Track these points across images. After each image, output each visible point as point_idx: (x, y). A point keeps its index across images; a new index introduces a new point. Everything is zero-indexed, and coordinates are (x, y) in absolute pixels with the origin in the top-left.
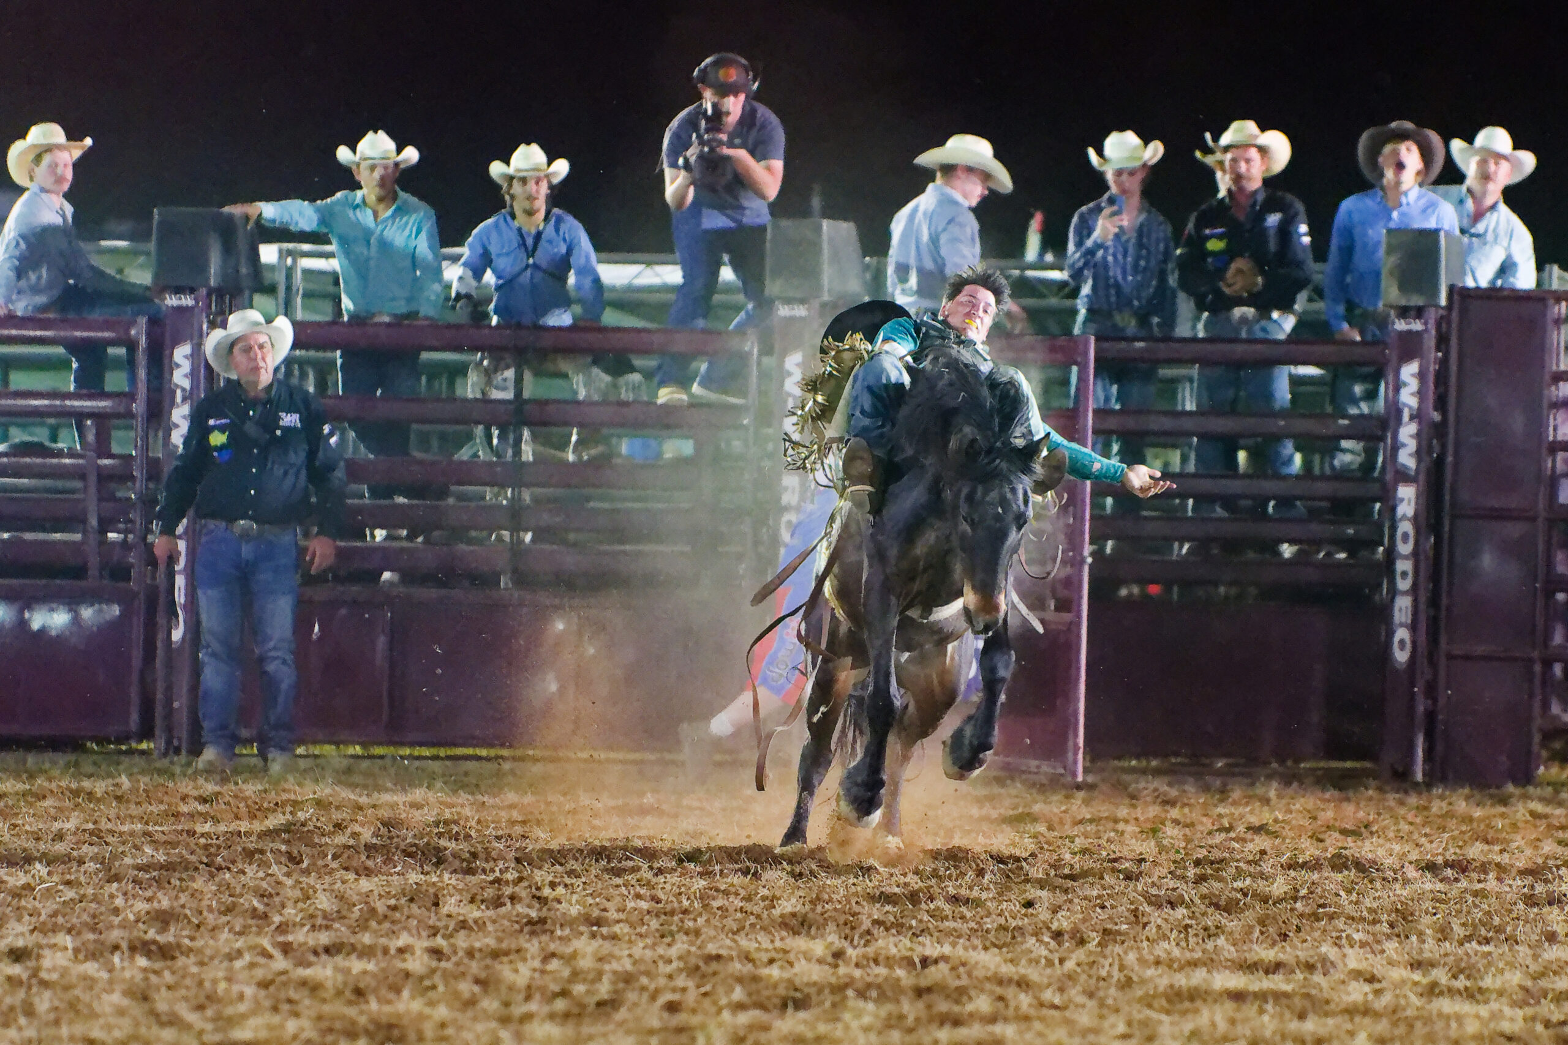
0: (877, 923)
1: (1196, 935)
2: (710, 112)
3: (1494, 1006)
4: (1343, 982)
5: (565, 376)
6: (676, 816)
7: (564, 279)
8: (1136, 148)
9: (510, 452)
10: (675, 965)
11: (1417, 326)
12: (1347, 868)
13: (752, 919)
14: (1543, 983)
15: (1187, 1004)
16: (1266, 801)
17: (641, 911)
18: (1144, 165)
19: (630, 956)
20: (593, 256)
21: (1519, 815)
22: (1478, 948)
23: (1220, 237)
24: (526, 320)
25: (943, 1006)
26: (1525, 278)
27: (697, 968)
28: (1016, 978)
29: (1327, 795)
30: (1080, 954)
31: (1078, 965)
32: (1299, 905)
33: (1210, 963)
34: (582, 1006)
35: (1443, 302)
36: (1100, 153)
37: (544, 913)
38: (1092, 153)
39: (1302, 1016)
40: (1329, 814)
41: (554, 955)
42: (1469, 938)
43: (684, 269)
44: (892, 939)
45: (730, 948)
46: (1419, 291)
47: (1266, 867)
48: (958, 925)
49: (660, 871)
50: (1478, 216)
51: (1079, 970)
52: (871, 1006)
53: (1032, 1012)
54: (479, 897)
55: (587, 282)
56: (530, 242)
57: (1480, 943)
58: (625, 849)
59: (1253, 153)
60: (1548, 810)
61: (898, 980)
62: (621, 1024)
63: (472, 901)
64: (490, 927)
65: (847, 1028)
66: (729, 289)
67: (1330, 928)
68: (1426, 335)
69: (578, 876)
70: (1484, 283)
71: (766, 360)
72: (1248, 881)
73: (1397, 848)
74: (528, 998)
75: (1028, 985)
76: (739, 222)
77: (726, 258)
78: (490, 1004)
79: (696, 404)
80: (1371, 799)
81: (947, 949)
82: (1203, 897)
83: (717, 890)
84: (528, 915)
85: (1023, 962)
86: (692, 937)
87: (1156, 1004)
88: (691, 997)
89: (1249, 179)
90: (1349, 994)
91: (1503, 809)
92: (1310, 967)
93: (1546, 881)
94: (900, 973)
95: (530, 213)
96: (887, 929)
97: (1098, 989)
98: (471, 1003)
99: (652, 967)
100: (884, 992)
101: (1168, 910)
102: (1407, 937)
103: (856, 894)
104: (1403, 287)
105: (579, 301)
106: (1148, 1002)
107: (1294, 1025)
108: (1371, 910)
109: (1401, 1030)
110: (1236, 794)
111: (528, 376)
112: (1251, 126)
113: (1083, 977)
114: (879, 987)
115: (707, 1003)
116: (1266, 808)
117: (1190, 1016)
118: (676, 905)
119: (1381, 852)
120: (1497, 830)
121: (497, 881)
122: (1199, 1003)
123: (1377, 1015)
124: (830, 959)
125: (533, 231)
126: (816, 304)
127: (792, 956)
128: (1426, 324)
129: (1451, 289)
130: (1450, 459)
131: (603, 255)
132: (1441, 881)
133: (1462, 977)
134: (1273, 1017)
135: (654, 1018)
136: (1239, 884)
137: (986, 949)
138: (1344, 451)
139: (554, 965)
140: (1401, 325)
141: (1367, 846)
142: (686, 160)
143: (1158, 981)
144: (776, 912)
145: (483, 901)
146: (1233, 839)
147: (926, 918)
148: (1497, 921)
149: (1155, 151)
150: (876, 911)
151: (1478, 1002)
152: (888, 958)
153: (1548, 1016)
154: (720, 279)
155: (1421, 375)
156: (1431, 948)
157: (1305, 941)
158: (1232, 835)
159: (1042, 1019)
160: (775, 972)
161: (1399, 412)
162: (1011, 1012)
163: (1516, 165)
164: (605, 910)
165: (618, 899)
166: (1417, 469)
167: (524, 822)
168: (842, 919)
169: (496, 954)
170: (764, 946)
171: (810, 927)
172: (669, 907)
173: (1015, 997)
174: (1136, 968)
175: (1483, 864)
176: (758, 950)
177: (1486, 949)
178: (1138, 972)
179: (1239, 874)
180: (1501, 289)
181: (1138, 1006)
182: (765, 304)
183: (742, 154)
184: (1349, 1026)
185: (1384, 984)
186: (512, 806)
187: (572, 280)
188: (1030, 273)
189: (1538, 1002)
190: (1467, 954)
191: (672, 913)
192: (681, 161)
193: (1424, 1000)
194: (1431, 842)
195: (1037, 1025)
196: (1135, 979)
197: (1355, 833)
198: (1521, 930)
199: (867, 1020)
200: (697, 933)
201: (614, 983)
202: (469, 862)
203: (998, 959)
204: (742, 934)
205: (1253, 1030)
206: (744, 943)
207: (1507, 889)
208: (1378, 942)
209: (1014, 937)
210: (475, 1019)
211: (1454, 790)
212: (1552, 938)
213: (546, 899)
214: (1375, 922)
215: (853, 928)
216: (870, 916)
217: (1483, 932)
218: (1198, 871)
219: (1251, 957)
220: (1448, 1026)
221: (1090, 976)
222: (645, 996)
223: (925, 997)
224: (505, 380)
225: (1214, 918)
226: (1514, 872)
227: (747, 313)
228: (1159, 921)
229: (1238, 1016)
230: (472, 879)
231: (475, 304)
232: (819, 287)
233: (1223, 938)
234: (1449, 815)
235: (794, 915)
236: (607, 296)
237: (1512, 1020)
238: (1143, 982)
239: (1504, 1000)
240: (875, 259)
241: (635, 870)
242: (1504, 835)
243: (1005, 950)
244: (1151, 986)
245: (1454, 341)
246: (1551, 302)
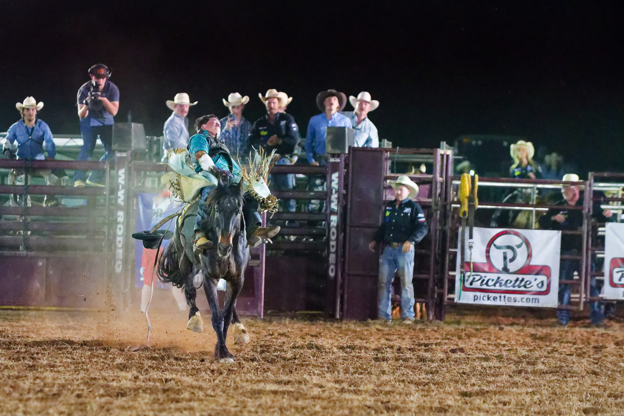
0: (150, 367)
1: (260, 371)
2: (94, 85)
3: (364, 396)
4: (311, 388)
5: (42, 177)
6: (80, 330)
7: (41, 144)
8: (239, 98)
9: (23, 203)
10: (80, 381)
11: (338, 160)
12: (313, 348)
14: (381, 388)
15: (257, 395)
16: (285, 325)
17: (68, 363)
18: (242, 104)
19: (64, 378)
20: (52, 136)
21: (373, 330)
22: (358, 376)
23: (265, 130)
24: (29, 158)
25: (173, 396)
26: (375, 144)
27: (88, 382)
28: (198, 386)
29: (306, 323)
30: (220, 378)
31: (219, 381)
32: (296, 361)
33: (265, 381)
34: (47, 395)
35: (347, 152)
36: (227, 100)
37: (35, 363)
38: (224, 101)
39: (297, 399)
40: (306, 330)
41: (38, 378)
42: (355, 373)
43: (84, 140)
44: (155, 373)
45: (99, 375)
46: (339, 149)
47: (285, 348)
48: (178, 368)
49: (75, 349)
50: (359, 123)
51: (220, 383)
52: (148, 396)
53: (203, 398)
54: (12, 358)
55: (50, 145)
56: (30, 131)
57: (359, 374)
58: (62, 341)
59: (276, 100)
60: (382, 328)
61: (157, 386)
62: (61, 402)
63: (10, 359)
64: (16, 368)
65: (139, 403)
66: (99, 147)
67: (307, 369)
68: (340, 163)
69: (46, 351)
70: (360, 146)
71: (112, 172)
72: (279, 353)
73: (330, 341)
74: (29, 393)
75: (202, 389)
76: (103, 124)
77: (99, 136)
78: (16, 395)
79: (87, 187)
80: (321, 324)
81: (174, 376)
82: (263, 358)
83: (95, 355)
84: (29, 364)
85: (200, 380)
86: (86, 371)
87: (246, 395)
88: (85, 392)
89: (275, 109)
90: (313, 392)
91: (367, 328)
93: (382, 353)
94: (158, 384)
95: (30, 121)
96: (154, 369)
97: (226, 390)
98: (9, 394)
99: (71, 382)
100: (152, 391)
101: (251, 363)
102: (334, 372)
103: (143, 357)
104: (333, 147)
105: (47, 151)
106: (243, 394)
107: (294, 403)
108: (321, 363)
110: (274, 323)
111: (29, 177)
112: (274, 91)
113: (221, 386)
114: (150, 389)
115: (91, 394)
116: (285, 327)
117: (259, 400)
118: (80, 361)
119: (325, 343)
120: (365, 335)
121: (18, 352)
122: (261, 395)
123: (323, 399)
124: (133, 379)
125: (31, 127)
126: (129, 152)
127: (120, 379)
128: (341, 160)
129: (350, 148)
130: (349, 206)
131: (55, 135)
132: (346, 353)
133: (352, 386)
134: (287, 399)
135: (73, 400)
136: (275, 354)
137: (187, 376)
138: (312, 204)
139: (38, 381)
140: (332, 160)
141: (320, 340)
142: (86, 102)
143: (247, 387)
144: (115, 363)
145: (13, 359)
146: (273, 338)
147: (167, 365)
148: (365, 367)
149: (246, 99)
150: (150, 363)
151: (358, 395)
152: (154, 379)
153: (382, 399)
154: (96, 144)
155: (339, 177)
156: (342, 376)
157: (298, 373)
158: (273, 337)
159: (207, 400)
160: (114, 384)
161: (331, 190)
162: (196, 398)
163: (372, 105)
164: (55, 362)
165: (60, 358)
166: (337, 210)
167: (28, 332)
168: (138, 365)
169: (18, 377)
170: (111, 375)
171: (127, 368)
172: (78, 361)
173: (198, 393)
174: (240, 382)
175: (360, 347)
176: (109, 376)
177: (361, 376)
178: (240, 384)
179: (276, 350)
180: (367, 148)
181: (240, 396)
182: (112, 152)
183: (105, 99)
184: (313, 403)
185: (325, 389)
186: (23, 326)
187: (44, 144)
189: (379, 395)
190: (354, 378)
191: (79, 363)
192: (84, 102)
193: (340, 394)
194: (342, 339)
195: (205, 402)
196: (239, 386)
197: (316, 336)
198: (373, 370)
199: (146, 401)
200: (87, 370)
201: (59, 387)
202: (8, 346)
203: (192, 380)
204: (103, 371)
205: (280, 404)
206: (104, 373)
207: (369, 356)
208: (324, 374)
209: (197, 372)
210: (10, 400)
211: (350, 321)
212: (384, 372)
213: (35, 358)
214: (322, 367)
215: (142, 369)
216: (147, 365)
217: (360, 370)
218: (261, 349)
219: (280, 379)
220: (348, 403)
221: (224, 386)
222: (69, 392)
223: (167, 393)
224: (21, 178)
225: (267, 365)
226: (371, 349)
227: (105, 156)
228: (248, 366)
229: (275, 399)
230: (9, 351)
231: (11, 152)
232: (130, 146)
233: (270, 372)
234: (348, 330)
235: (121, 364)
236: (56, 149)
237: (370, 401)
238: (242, 387)
239: (367, 394)
240: (150, 137)
241: (66, 348)
242: (367, 337)
243: (194, 376)
244: (245, 388)
245: (351, 166)
246: (384, 152)
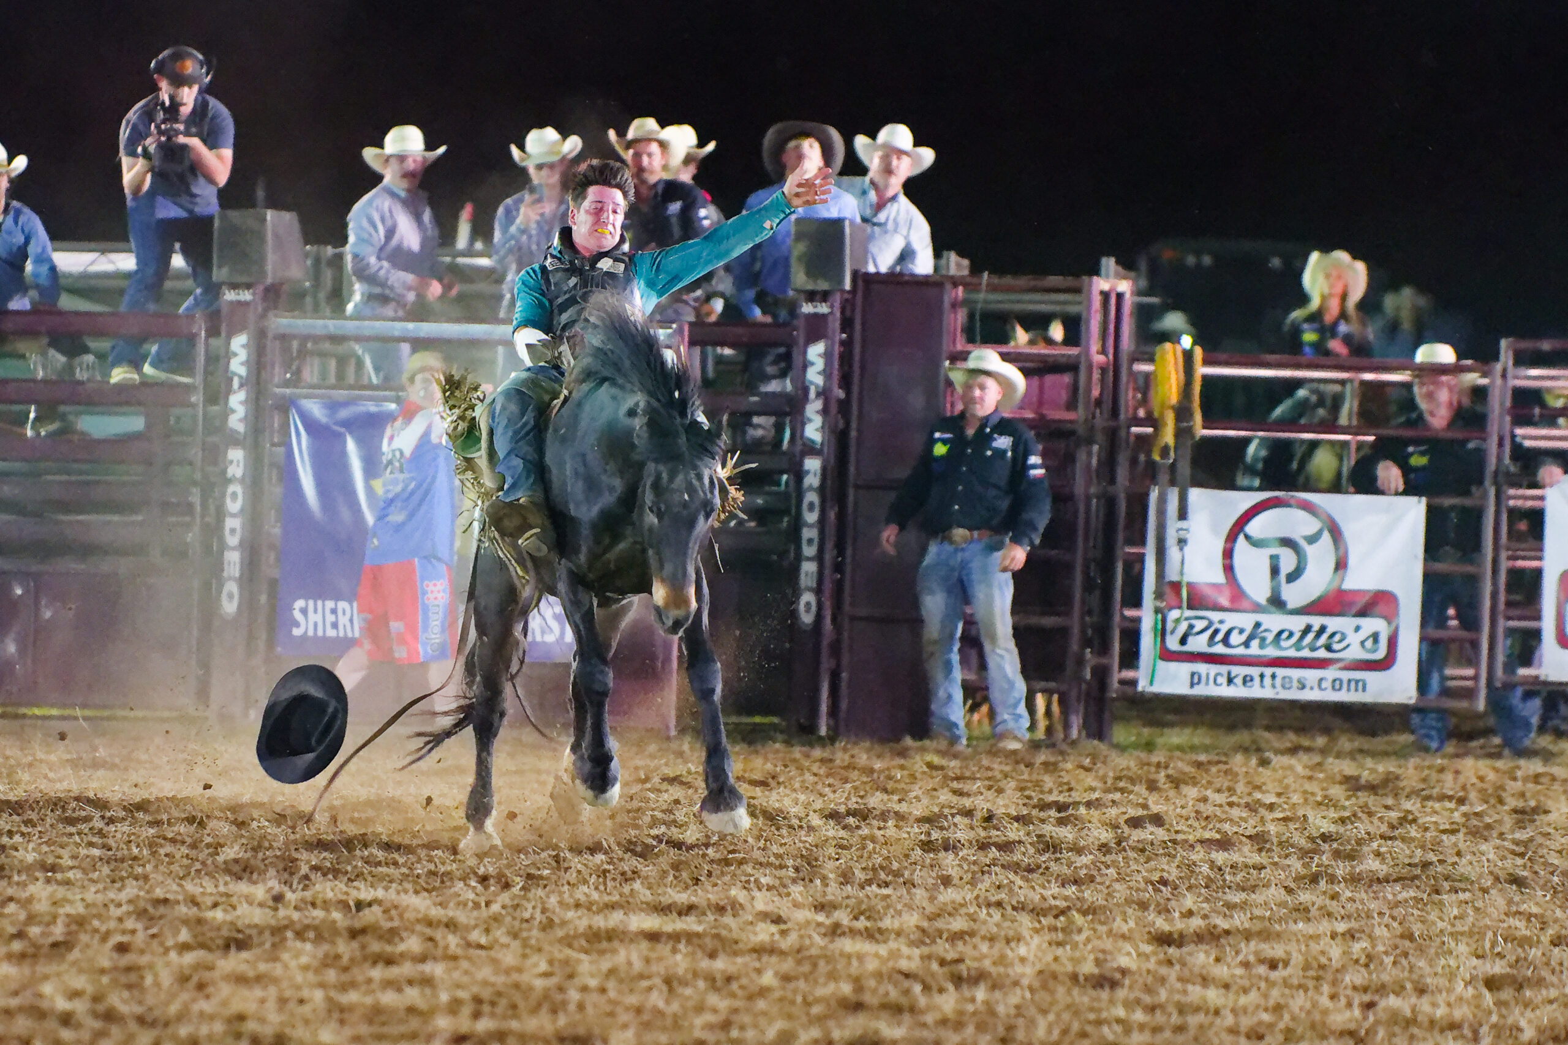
0: (315, 868)
1: (614, 879)
2: (168, 103)
3: (893, 944)
4: (752, 923)
5: (22, 357)
6: (126, 769)
7: (20, 267)
8: (555, 143)
10: (125, 908)
11: (823, 309)
12: (755, 816)
13: (198, 866)
14: (940, 924)
15: (605, 945)
16: (680, 754)
17: (93, 858)
18: (564, 158)
19: (83, 900)
20: (49, 244)
21: (917, 767)
22: (879, 891)
25: (375, 947)
26: (924, 264)
27: (145, 911)
28: (445, 920)
30: (505, 897)
31: (504, 907)
32: (710, 851)
33: (625, 905)
34: (37, 947)
35: (848, 286)
38: (514, 150)
39: (712, 955)
41: (11, 899)
42: (869, 882)
43: (138, 257)
44: (329, 884)
45: (176, 892)
46: (825, 277)
47: (680, 815)
48: (391, 870)
49: (111, 821)
50: (880, 206)
51: (504, 912)
52: (308, 946)
53: (459, 952)
55: (44, 269)
57: (879, 886)
58: (77, 799)
59: (654, 147)
60: (943, 762)
61: (334, 922)
62: (74, 963)
65: (286, 967)
66: (180, 275)
67: (738, 872)
68: (831, 318)
69: (34, 826)
70: (883, 269)
71: (214, 342)
72: (663, 829)
73: (802, 797)
75: (455, 926)
76: (191, 212)
77: (177, 246)
80: (777, 751)
81: (380, 893)
82: (621, 844)
83: (165, 839)
85: (452, 905)
86: (141, 882)
87: (576, 944)
88: (140, 938)
89: (651, 171)
90: (756, 934)
91: (902, 761)
92: (721, 909)
93: (942, 828)
94: (336, 915)
96: (324, 875)
97: (521, 929)
99: (103, 911)
100: (321, 933)
101: (588, 856)
102: (811, 881)
103: (295, 842)
104: (809, 274)
105: (37, 286)
106: (568, 942)
107: (705, 964)
108: (778, 856)
109: (806, 968)
110: (652, 748)
113: (508, 919)
114: (316, 928)
115: (155, 943)
116: (680, 761)
117: (608, 956)
118: (126, 852)
119: (787, 802)
120: (897, 781)
122: (616, 944)
123: (783, 954)
124: (271, 903)
126: (260, 288)
127: (234, 900)
128: (832, 307)
129: (855, 274)
130: (853, 434)
131: (58, 244)
132: (844, 828)
133: (862, 918)
134: (686, 955)
135: (105, 958)
136: (655, 832)
137: (416, 892)
138: (755, 426)
139: (12, 908)
140: (807, 308)
141: (774, 796)
143: (577, 922)
144: (220, 859)
146: (649, 790)
147: (361, 863)
148: (895, 866)
150: (314, 858)
151: (877, 942)
152: (325, 902)
153: (942, 953)
154: (172, 266)
155: (827, 355)
156: (834, 892)
157: (715, 885)
158: (648, 786)
159: (469, 958)
160: (219, 915)
161: (806, 390)
162: (439, 952)
163: (917, 159)
164: (60, 857)
165: (72, 846)
166: (822, 444)
168: (282, 865)
170: (209, 890)
171: (251, 873)
172: (119, 855)
173: (444, 938)
174: (557, 910)
175: (883, 813)
176: (203, 894)
177: (885, 891)
178: (558, 914)
179: (654, 822)
180: (901, 274)
181: (558, 946)
182: (213, 290)
184: (757, 965)
185: (789, 925)
187: (29, 267)
188: (461, 260)
189: (934, 942)
190: (868, 897)
191: (122, 860)
192: (139, 150)
193: (827, 939)
194: (834, 792)
195: (464, 964)
196: (557, 920)
197: (763, 784)
198: (918, 874)
199: (304, 960)
200: (146, 878)
201: (68, 925)
203: (428, 902)
204: (189, 879)
205: (666, 968)
206: (190, 887)
207: (906, 836)
208: (785, 886)
209: (442, 882)
211: (856, 743)
212: (946, 881)
214: (781, 867)
215: (292, 874)
216: (308, 863)
217: (883, 876)
219: (665, 900)
220: (849, 964)
221: (514, 918)
222: (97, 937)
223: (360, 938)
225: (631, 863)
226: (912, 820)
227: (195, 299)
228: (579, 866)
229: (653, 955)
232: (263, 273)
233: (638, 882)
234: (850, 767)
235: (236, 861)
237: (909, 958)
238: (564, 923)
239: (902, 940)
241: (87, 819)
242: (903, 785)
243: (434, 894)
244: (571, 926)
245: (858, 327)
246: (948, 286)
